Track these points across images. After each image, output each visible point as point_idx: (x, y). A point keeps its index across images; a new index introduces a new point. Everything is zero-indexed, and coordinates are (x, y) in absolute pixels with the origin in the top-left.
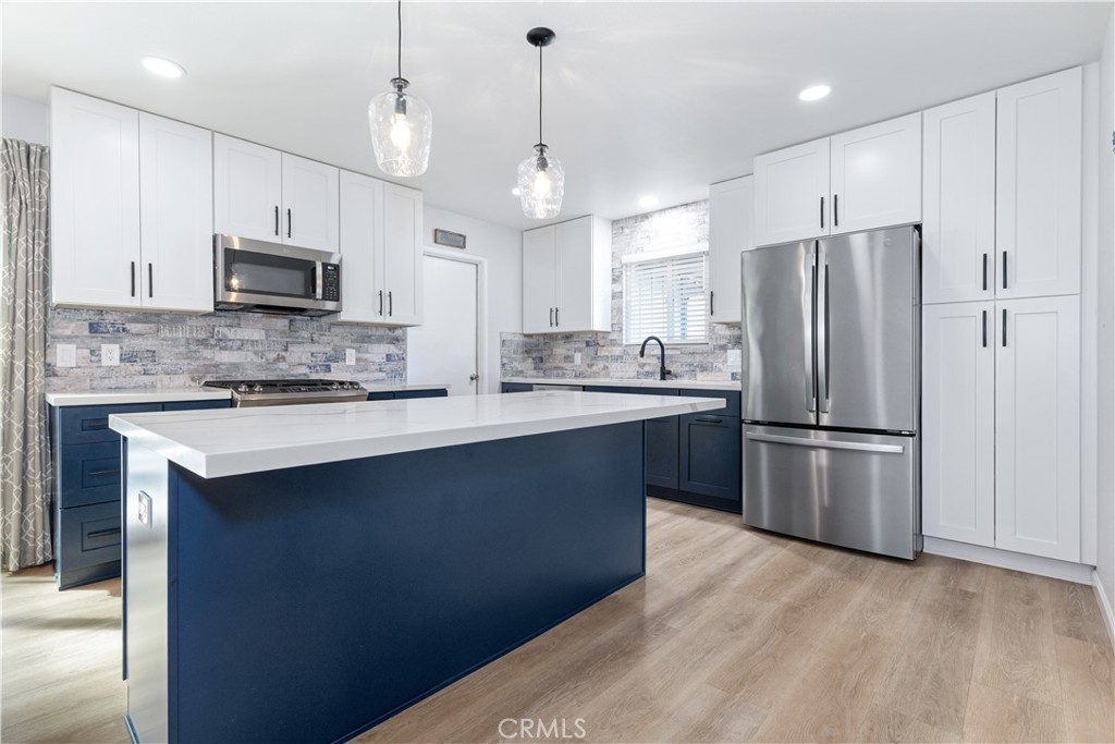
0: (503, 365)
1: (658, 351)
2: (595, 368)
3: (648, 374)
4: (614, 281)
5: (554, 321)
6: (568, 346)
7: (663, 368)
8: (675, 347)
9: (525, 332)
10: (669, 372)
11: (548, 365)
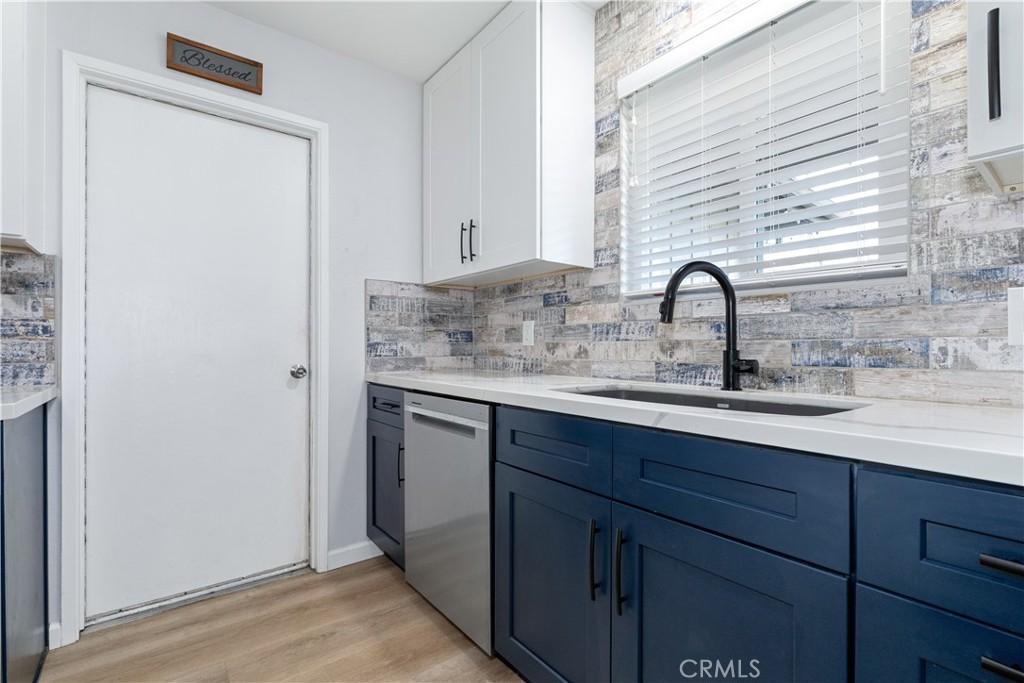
0: (371, 347)
1: (717, 308)
2: (560, 353)
3: (686, 370)
4: (601, 148)
5: (467, 253)
6: (513, 307)
7: (731, 356)
8: (773, 291)
9: (427, 281)
10: (752, 368)
11: (481, 346)
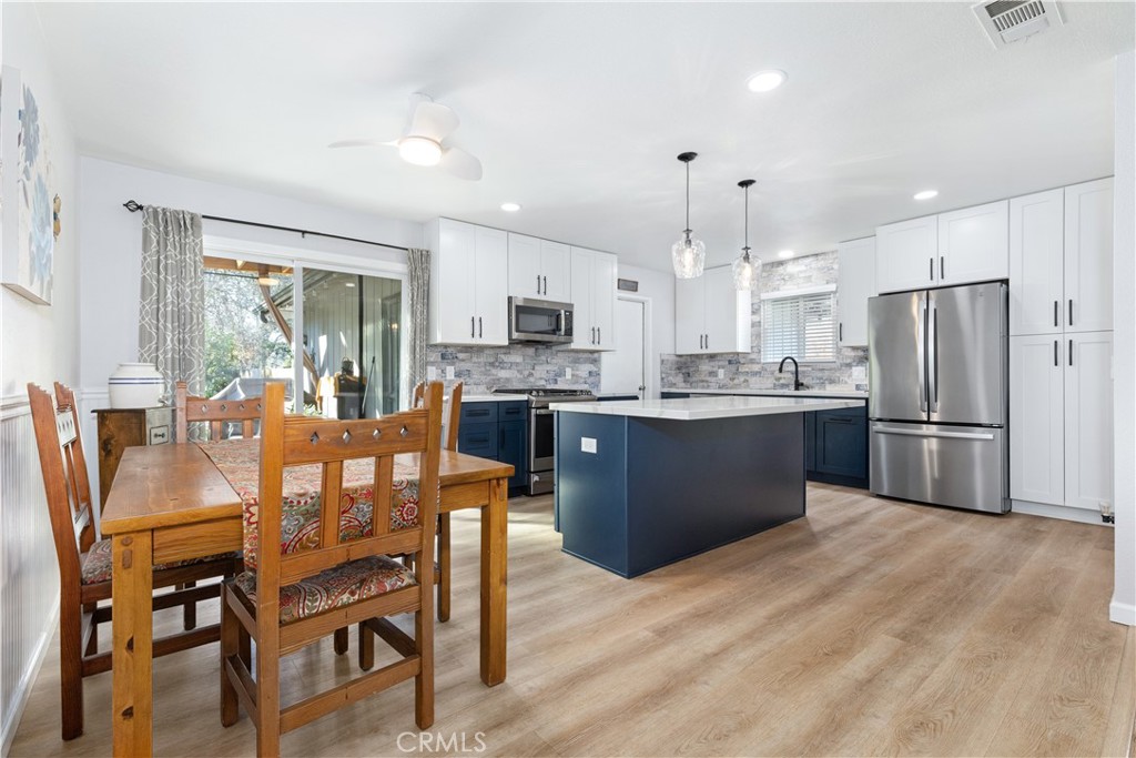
0: (662, 379)
1: (793, 368)
2: (736, 381)
3: (783, 386)
4: (753, 313)
5: (704, 345)
6: (712, 364)
7: (797, 381)
8: (807, 365)
9: (678, 353)
10: (802, 384)
11: (694, 379)
